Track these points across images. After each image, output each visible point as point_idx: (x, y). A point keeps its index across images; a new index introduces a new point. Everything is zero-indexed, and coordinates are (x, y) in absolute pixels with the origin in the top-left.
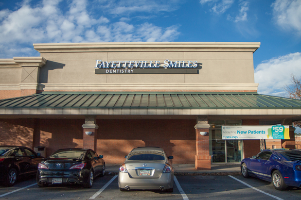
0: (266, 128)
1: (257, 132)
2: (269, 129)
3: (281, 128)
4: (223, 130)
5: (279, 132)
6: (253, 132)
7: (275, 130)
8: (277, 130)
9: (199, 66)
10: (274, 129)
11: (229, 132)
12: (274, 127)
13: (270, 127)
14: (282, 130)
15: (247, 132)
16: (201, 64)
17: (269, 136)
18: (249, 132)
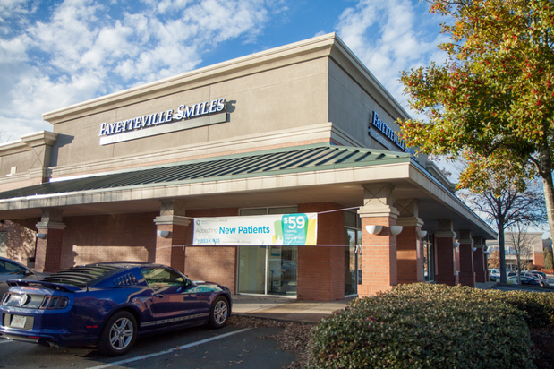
0: (270, 221)
1: (255, 230)
2: (276, 223)
3: (300, 220)
4: (196, 227)
5: (296, 228)
6: (247, 231)
7: (288, 224)
8: (292, 225)
9: (229, 108)
10: (286, 223)
11: (205, 231)
12: (286, 218)
13: (278, 217)
14: (303, 223)
15: (237, 230)
16: (235, 102)
17: (276, 238)
18: (241, 229)
